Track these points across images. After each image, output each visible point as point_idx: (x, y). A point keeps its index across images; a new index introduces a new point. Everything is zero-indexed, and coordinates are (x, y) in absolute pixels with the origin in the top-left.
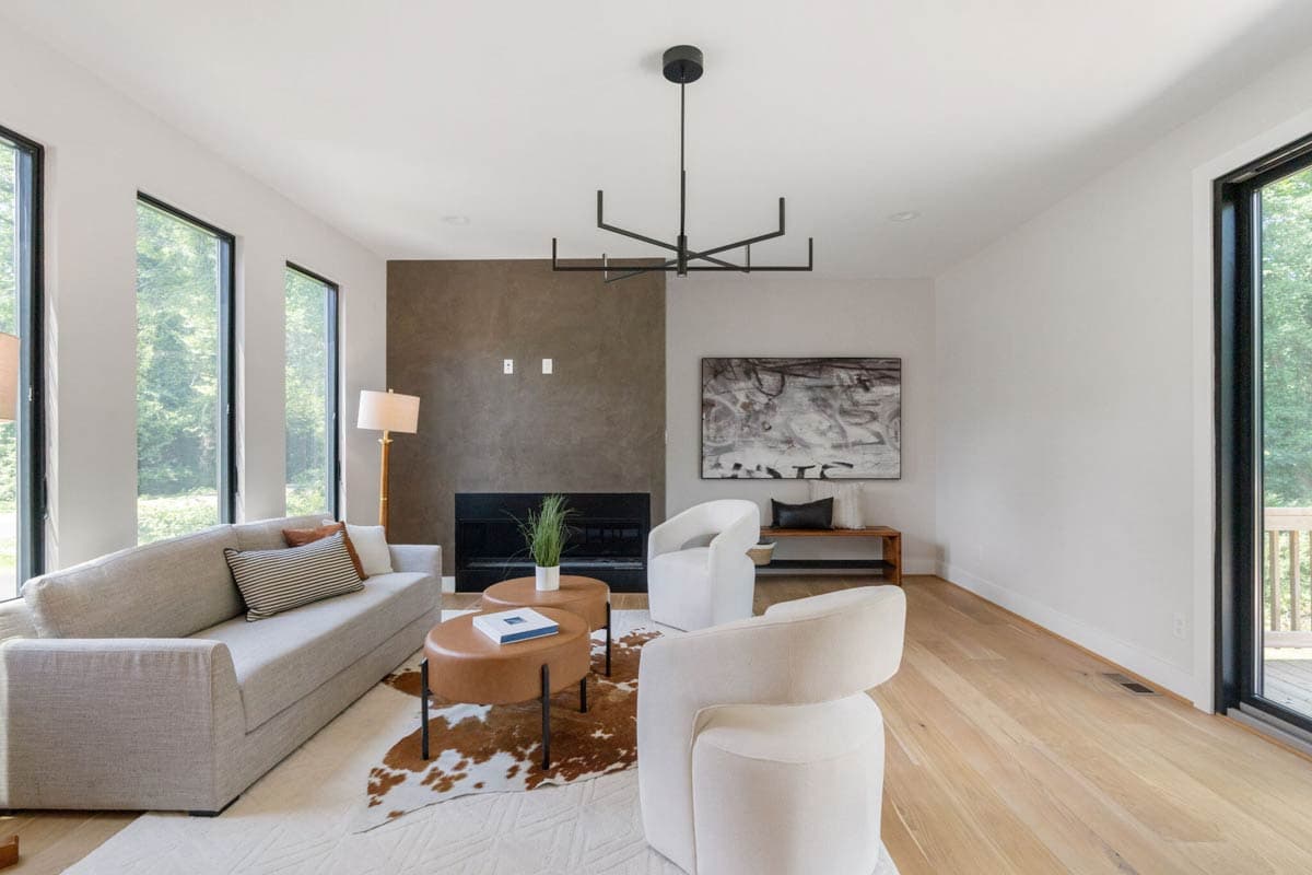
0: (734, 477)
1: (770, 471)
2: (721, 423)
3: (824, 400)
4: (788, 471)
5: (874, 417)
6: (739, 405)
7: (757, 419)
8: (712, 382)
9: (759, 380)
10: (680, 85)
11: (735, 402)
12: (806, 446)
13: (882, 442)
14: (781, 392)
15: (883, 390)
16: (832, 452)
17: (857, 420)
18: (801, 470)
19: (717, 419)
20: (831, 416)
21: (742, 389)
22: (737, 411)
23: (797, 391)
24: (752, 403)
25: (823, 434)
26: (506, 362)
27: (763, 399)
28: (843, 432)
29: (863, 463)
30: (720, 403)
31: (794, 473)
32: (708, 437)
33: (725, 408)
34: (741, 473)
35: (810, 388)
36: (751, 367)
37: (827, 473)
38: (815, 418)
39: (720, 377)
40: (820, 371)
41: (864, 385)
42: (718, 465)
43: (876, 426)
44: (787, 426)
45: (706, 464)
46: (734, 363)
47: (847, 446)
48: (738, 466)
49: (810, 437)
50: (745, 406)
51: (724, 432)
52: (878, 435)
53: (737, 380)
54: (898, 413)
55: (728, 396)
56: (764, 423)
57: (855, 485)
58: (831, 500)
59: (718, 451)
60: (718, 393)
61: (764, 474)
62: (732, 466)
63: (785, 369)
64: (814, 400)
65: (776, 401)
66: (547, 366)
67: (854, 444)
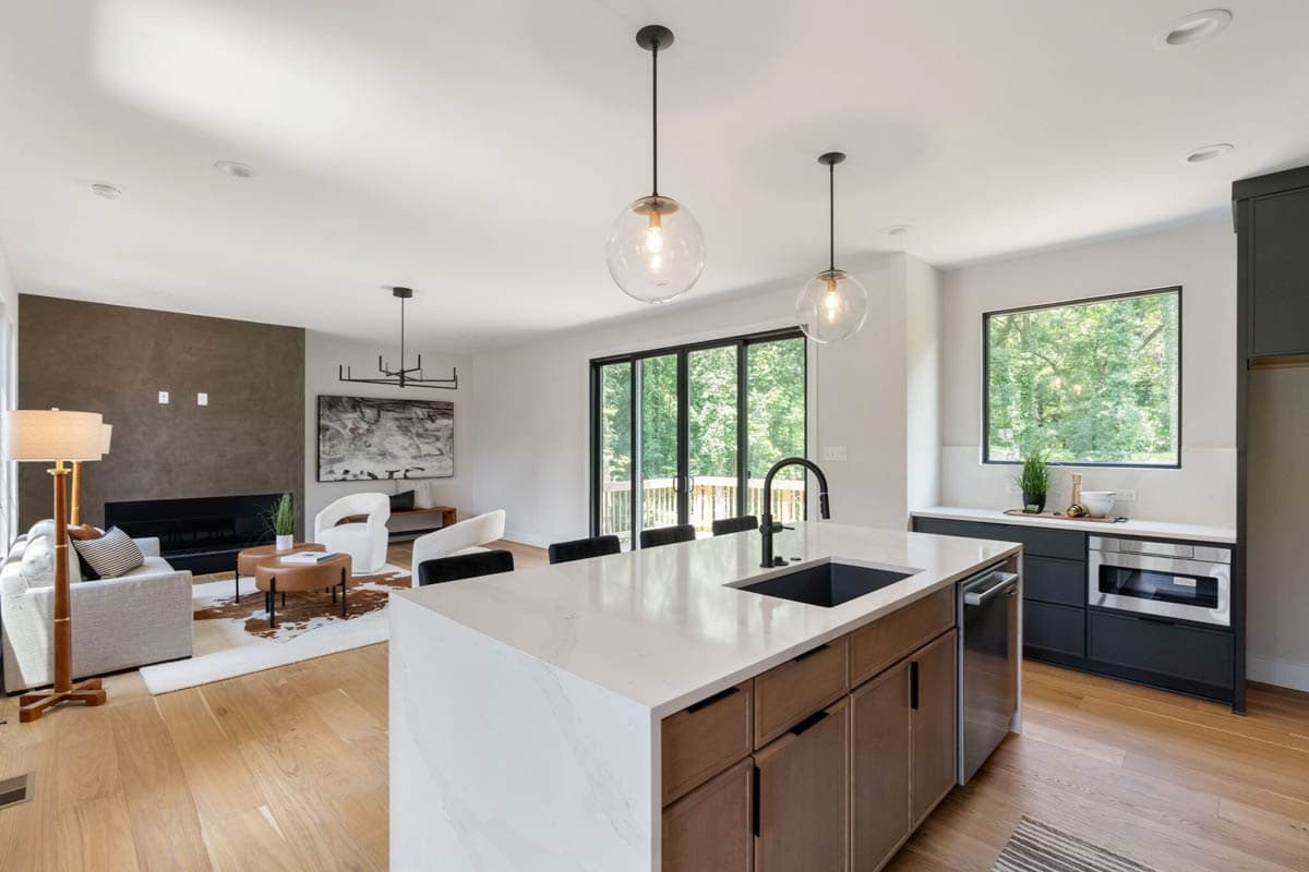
0: (344, 480)
1: (370, 474)
2: (335, 442)
3: (406, 427)
4: (382, 475)
5: (438, 439)
6: (347, 430)
7: (360, 440)
8: (327, 412)
9: (362, 412)
11: (345, 427)
12: (394, 457)
13: (442, 454)
14: (377, 421)
15: (442, 422)
16: (410, 461)
17: (427, 440)
18: (391, 473)
19: (330, 439)
20: (411, 438)
21: (350, 418)
22: (346, 433)
23: (389, 421)
24: (357, 428)
25: (406, 449)
26: (161, 394)
27: (364, 426)
28: (418, 447)
29: (431, 467)
30: (333, 428)
31: (386, 475)
32: (324, 452)
33: (337, 431)
34: (349, 477)
35: (396, 419)
36: (357, 403)
37: (408, 474)
38: (400, 439)
39: (334, 410)
40: (404, 408)
41: (431, 418)
42: (331, 472)
43: (439, 445)
44: (381, 444)
45: (322, 472)
46: (343, 400)
47: (420, 456)
48: (346, 472)
49: (397, 451)
50: (352, 430)
51: (336, 448)
52: (439, 450)
53: (346, 412)
54: (451, 436)
55: (339, 423)
56: (365, 442)
57: (427, 481)
58: (413, 491)
59: (332, 462)
60: (331, 420)
61: (365, 477)
62: (342, 471)
63: (380, 406)
64: (399, 427)
65: (374, 427)
66: (203, 399)
67: (425, 455)
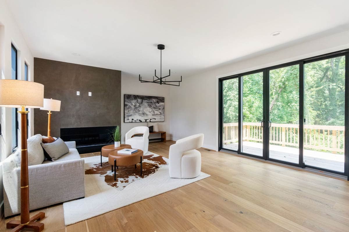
0: (132, 122)
1: (140, 120)
2: (129, 110)
3: (150, 105)
4: (143, 121)
5: (160, 109)
6: (133, 106)
7: (137, 109)
8: (127, 100)
9: (137, 100)
10: (160, 50)
11: (132, 105)
12: (147, 115)
13: (161, 114)
14: (142, 103)
15: (162, 104)
16: (152, 116)
17: (157, 110)
18: (146, 120)
19: (128, 109)
20: (152, 109)
21: (134, 102)
22: (133, 107)
23: (145, 103)
24: (136, 105)
25: (150, 112)
26: (77, 92)
27: (138, 104)
28: (154, 112)
29: (158, 118)
30: (129, 105)
31: (145, 121)
32: (126, 113)
33: (130, 106)
34: (133, 121)
35: (148, 102)
36: (136, 97)
37: (151, 120)
38: (149, 109)
39: (129, 99)
40: (150, 99)
41: (158, 102)
42: (128, 119)
43: (160, 111)
44: (143, 110)
45: (126, 119)
46: (132, 96)
47: (155, 115)
48: (133, 119)
49: (148, 113)
50: (134, 106)
51: (130, 112)
52: (160, 113)
53: (132, 100)
54: (164, 108)
55: (131, 103)
56: (138, 110)
57: (157, 123)
58: (153, 126)
59: (128, 116)
60: (128, 103)
61: (138, 121)
62: (132, 119)
63: (143, 98)
64: (148, 105)
65: (141, 105)
66: (90, 94)
67: (156, 114)
